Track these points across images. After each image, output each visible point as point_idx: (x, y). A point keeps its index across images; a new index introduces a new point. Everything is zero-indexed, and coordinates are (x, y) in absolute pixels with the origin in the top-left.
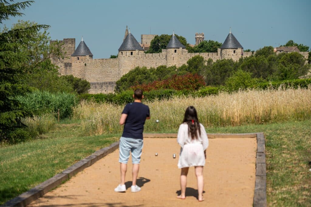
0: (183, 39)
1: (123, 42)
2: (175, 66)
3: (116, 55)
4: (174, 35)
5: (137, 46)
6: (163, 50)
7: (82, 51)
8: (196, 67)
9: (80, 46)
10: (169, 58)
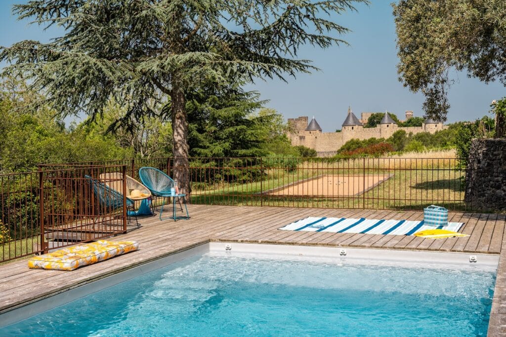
0: (395, 116)
1: (346, 118)
2: (384, 138)
3: (340, 130)
4: (386, 113)
5: (356, 122)
6: (377, 125)
7: (313, 126)
8: (400, 138)
9: (311, 123)
10: (382, 131)
